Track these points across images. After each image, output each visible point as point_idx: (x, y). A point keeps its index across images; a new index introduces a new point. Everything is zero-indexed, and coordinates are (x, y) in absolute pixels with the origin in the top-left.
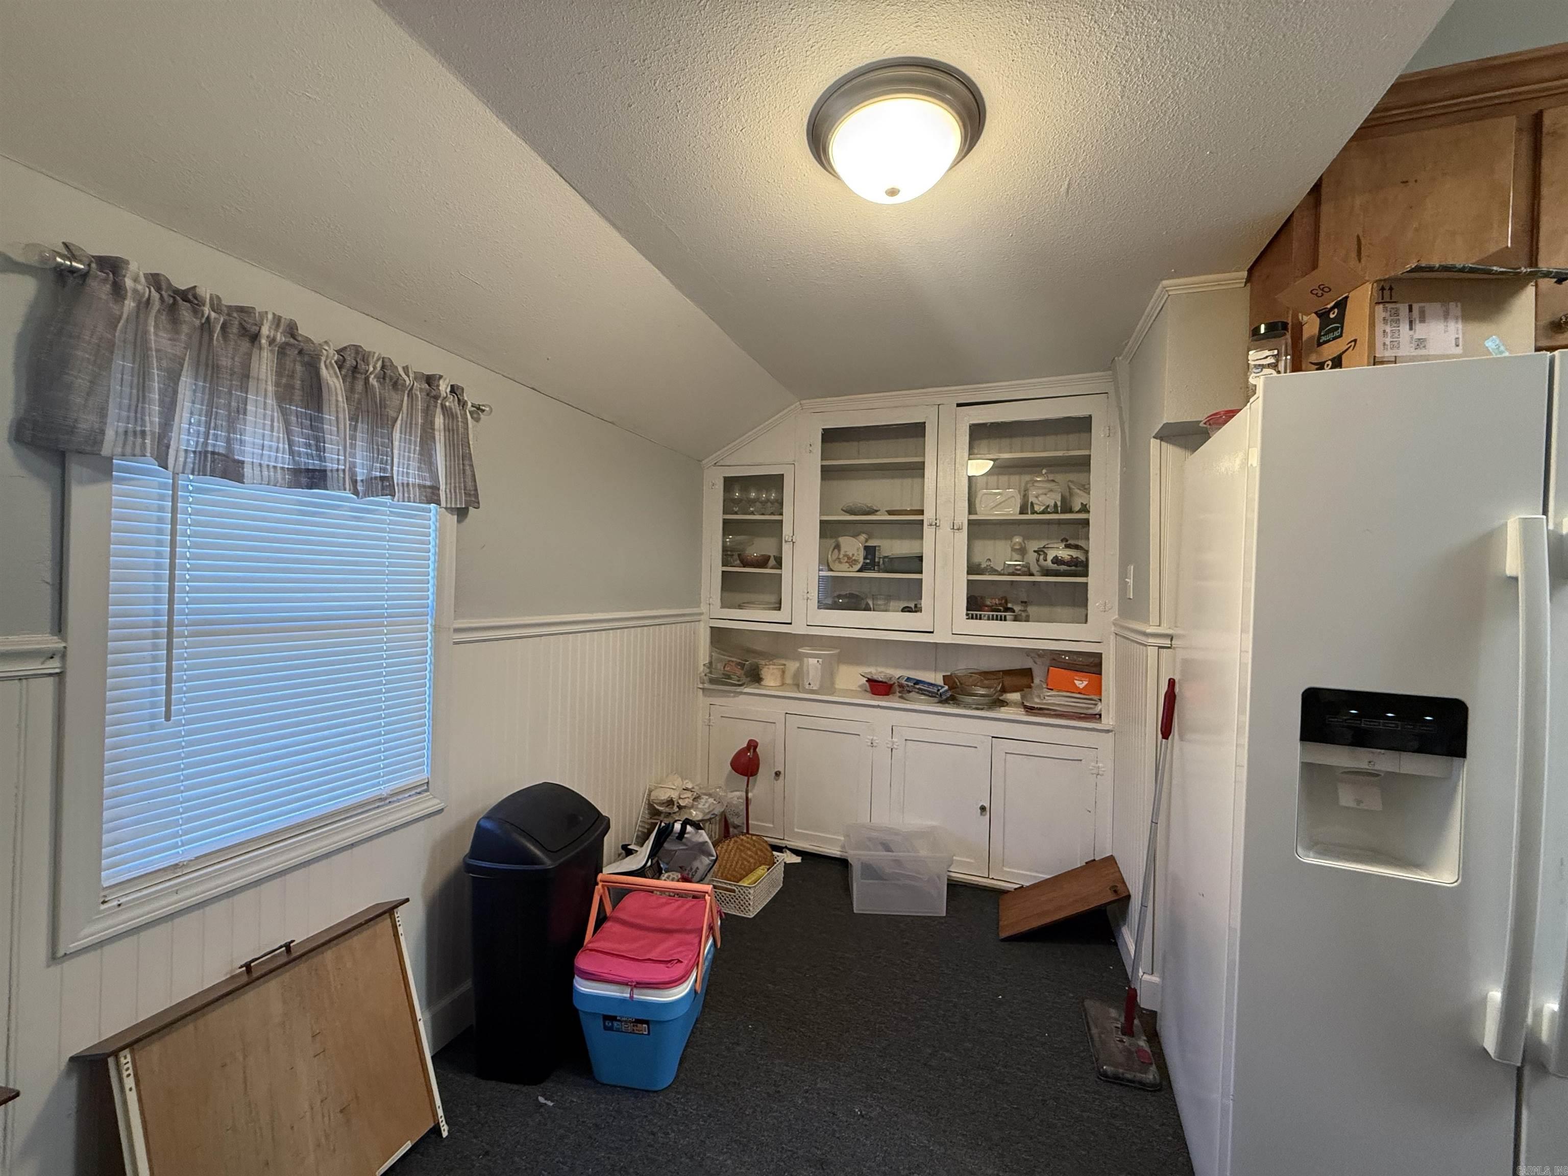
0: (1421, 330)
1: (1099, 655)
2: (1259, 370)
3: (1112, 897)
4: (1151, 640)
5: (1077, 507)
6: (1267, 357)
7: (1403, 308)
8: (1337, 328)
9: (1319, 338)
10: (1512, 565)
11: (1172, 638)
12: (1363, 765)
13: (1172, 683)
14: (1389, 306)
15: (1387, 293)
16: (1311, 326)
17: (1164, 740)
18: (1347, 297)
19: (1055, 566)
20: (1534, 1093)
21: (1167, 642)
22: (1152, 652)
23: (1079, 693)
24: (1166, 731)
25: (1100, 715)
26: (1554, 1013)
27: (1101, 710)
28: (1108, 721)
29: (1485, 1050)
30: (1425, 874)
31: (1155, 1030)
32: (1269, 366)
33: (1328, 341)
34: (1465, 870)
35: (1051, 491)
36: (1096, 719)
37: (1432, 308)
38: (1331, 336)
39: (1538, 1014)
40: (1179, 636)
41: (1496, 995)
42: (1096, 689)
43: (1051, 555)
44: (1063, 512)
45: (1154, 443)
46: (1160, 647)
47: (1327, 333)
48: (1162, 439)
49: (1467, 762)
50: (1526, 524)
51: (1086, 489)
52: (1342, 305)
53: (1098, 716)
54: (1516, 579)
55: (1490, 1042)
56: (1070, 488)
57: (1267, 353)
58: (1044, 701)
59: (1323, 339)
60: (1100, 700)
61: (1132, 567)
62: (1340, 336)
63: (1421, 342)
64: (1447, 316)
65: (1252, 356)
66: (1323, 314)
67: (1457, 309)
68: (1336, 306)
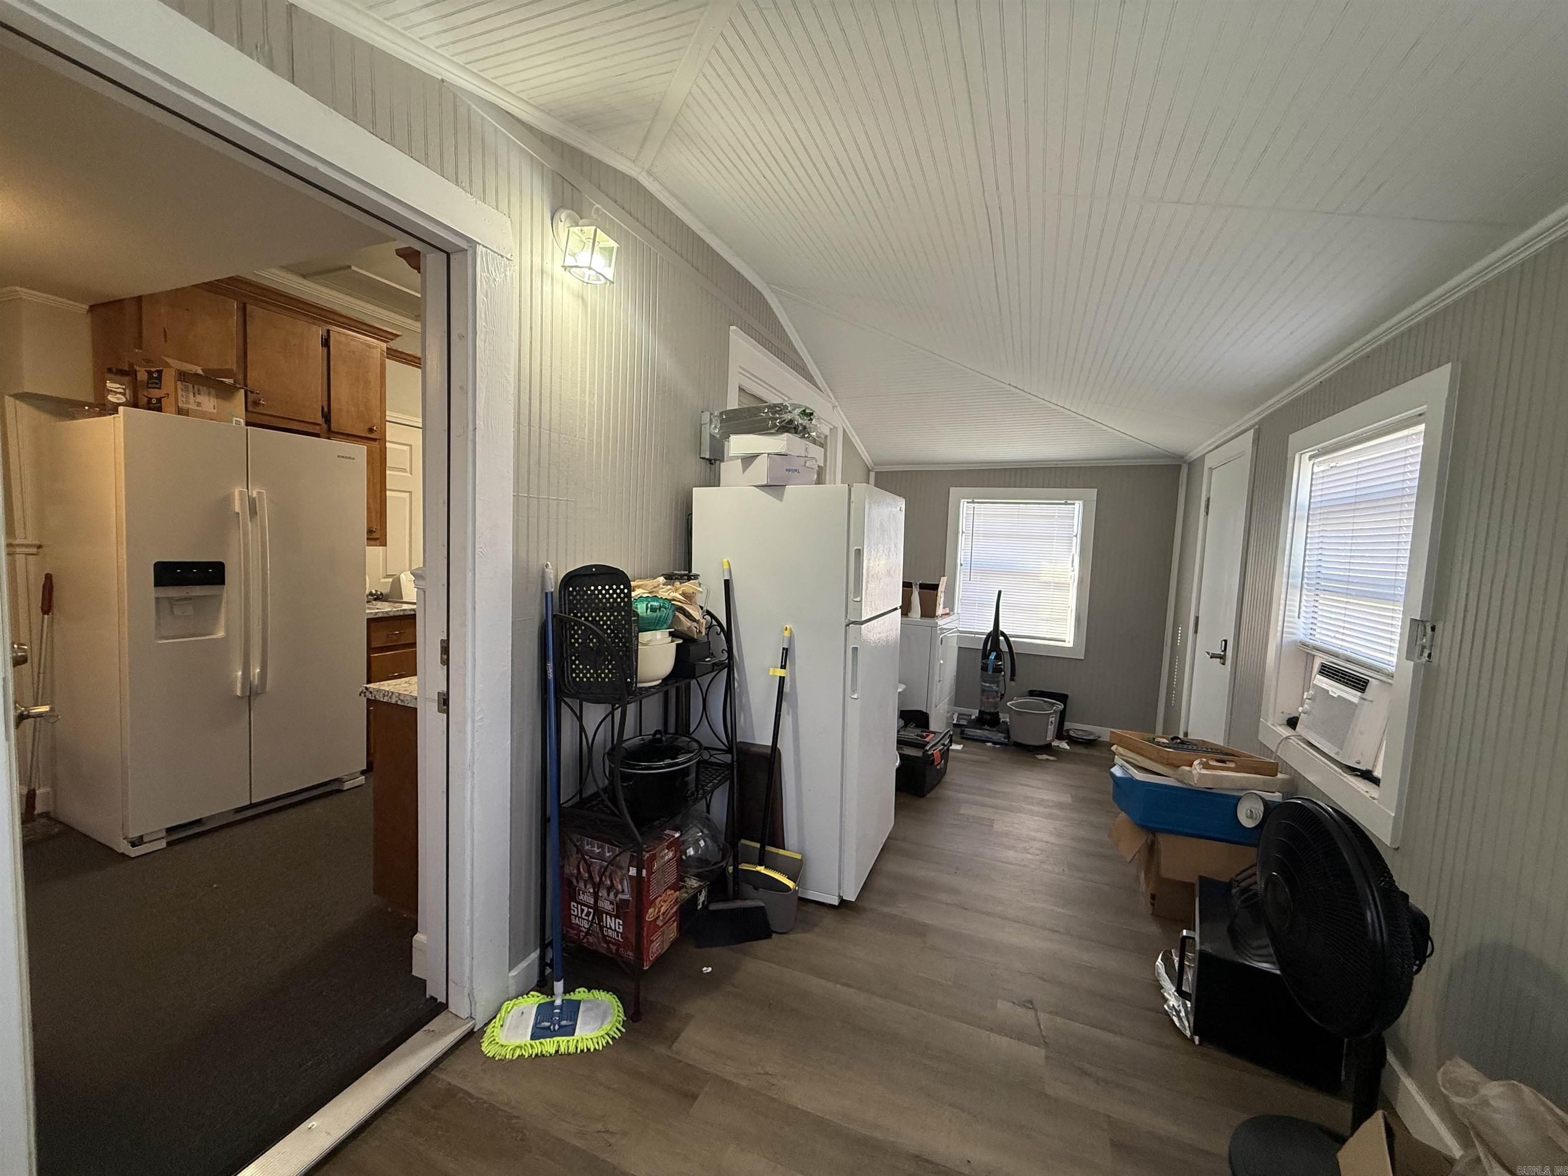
0: (200, 398)
2: (114, 394)
4: (18, 550)
6: (119, 387)
7: (190, 386)
8: (158, 383)
9: (148, 383)
10: (237, 508)
11: (39, 546)
12: (185, 595)
13: (48, 577)
14: (184, 383)
15: (182, 377)
16: (142, 376)
17: (46, 616)
18: (162, 370)
20: (255, 704)
21: (34, 550)
22: (20, 558)
26: (257, 673)
29: (236, 694)
30: (214, 635)
32: (120, 393)
33: (153, 388)
34: (227, 631)
37: (204, 389)
38: (154, 385)
39: (254, 675)
40: (48, 546)
46: (27, 554)
47: (153, 383)
49: (225, 586)
50: (241, 492)
52: (160, 373)
54: (238, 514)
55: (239, 693)
59: (150, 385)
62: (160, 388)
63: (199, 404)
64: (209, 394)
65: (109, 384)
66: (150, 373)
67: (213, 392)
68: (157, 371)
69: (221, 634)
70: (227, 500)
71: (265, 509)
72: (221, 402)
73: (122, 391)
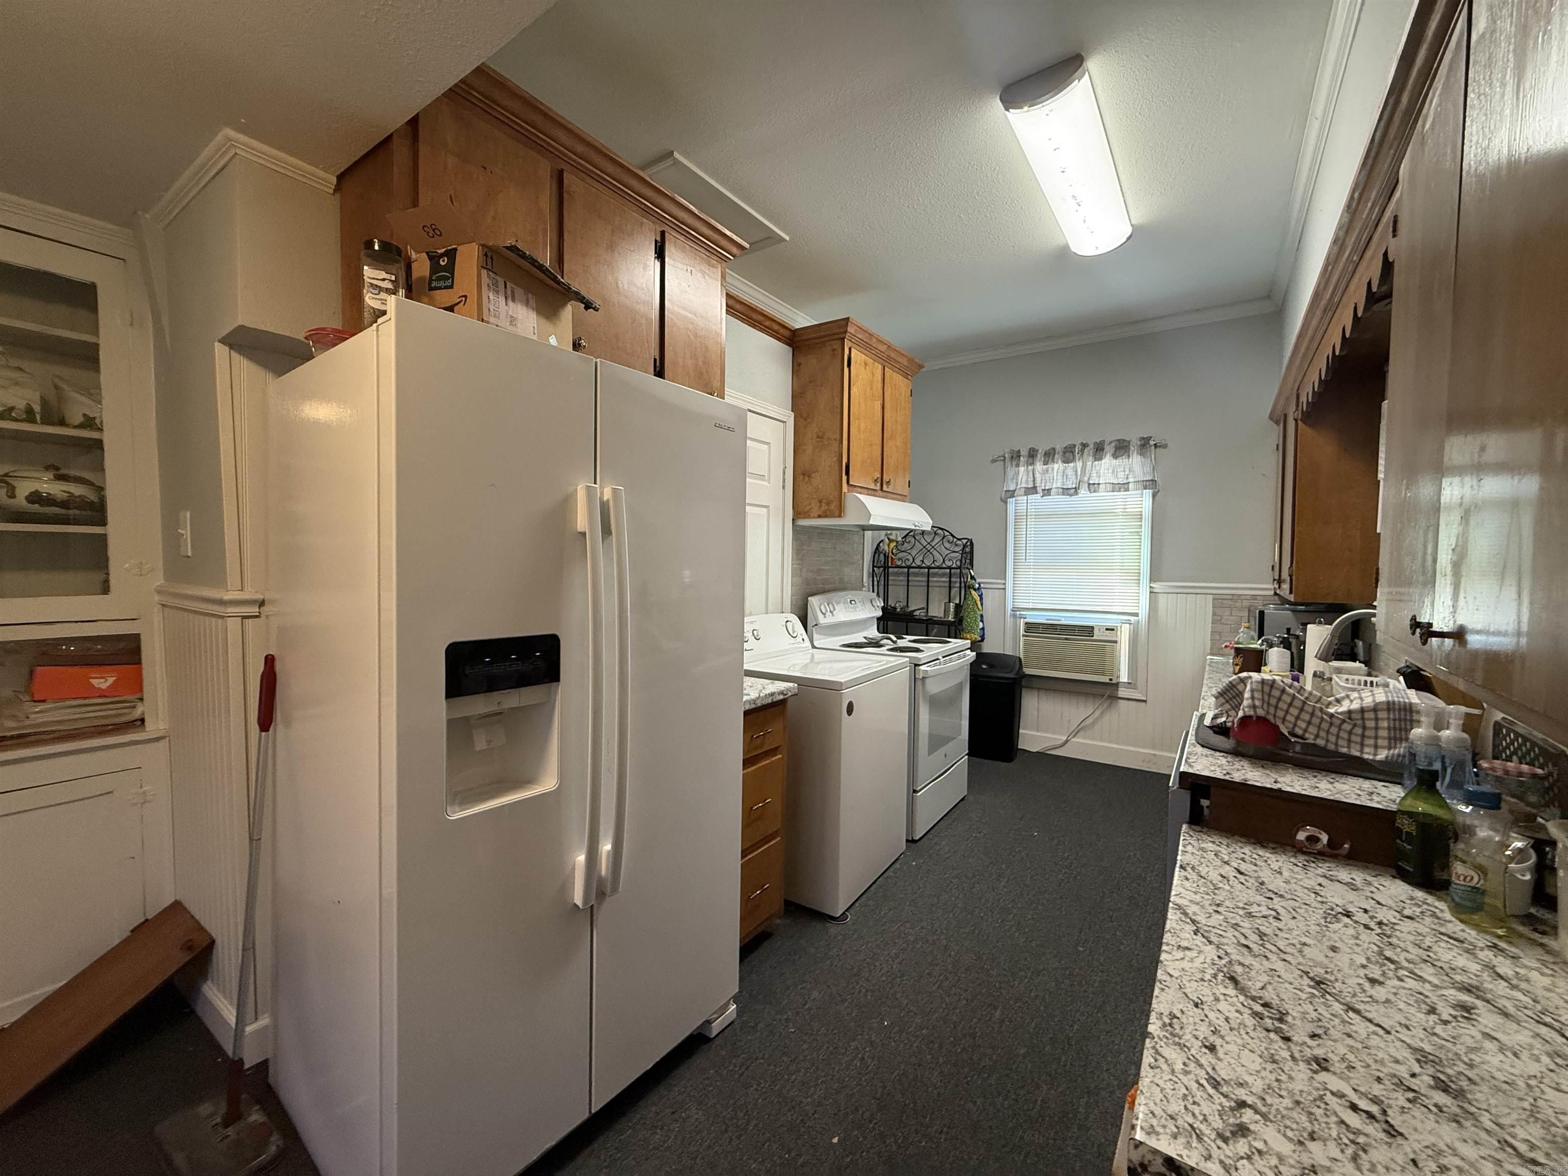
0: (513, 308)
1: (136, 638)
2: (377, 292)
3: (186, 957)
4: (231, 610)
5: (79, 419)
6: (384, 280)
7: (501, 282)
8: (448, 278)
9: (431, 280)
10: (581, 522)
11: (262, 603)
12: (493, 708)
13: (270, 661)
14: (491, 274)
15: (489, 260)
16: (421, 265)
17: (263, 734)
18: (456, 249)
19: (36, 508)
20: (602, 917)
21: (254, 610)
22: (233, 625)
23: (100, 697)
24: (266, 721)
25: (143, 720)
26: (609, 852)
27: (143, 714)
28: (156, 725)
29: (575, 904)
30: (537, 787)
31: (269, 1086)
32: (391, 290)
33: (440, 288)
34: (561, 775)
35: (17, 384)
36: (138, 727)
37: (519, 291)
38: (442, 284)
39: (603, 858)
40: (273, 602)
41: (581, 858)
42: (136, 686)
43: (24, 489)
44: (46, 421)
45: (221, 351)
46: (244, 617)
47: (439, 279)
48: (231, 347)
49: (560, 683)
50: (586, 490)
51: (94, 392)
52: (451, 254)
53: (139, 723)
54: (584, 534)
55: (578, 898)
56: (56, 387)
57: (383, 275)
58: (27, 722)
59: (434, 284)
60: (141, 699)
61: (188, 514)
62: (451, 287)
63: (513, 320)
64: (527, 304)
65: (368, 272)
66: (434, 258)
67: (532, 302)
68: (446, 254)
69: (548, 783)
70: (566, 504)
71: (622, 522)
72: (543, 321)
73: (390, 286)
